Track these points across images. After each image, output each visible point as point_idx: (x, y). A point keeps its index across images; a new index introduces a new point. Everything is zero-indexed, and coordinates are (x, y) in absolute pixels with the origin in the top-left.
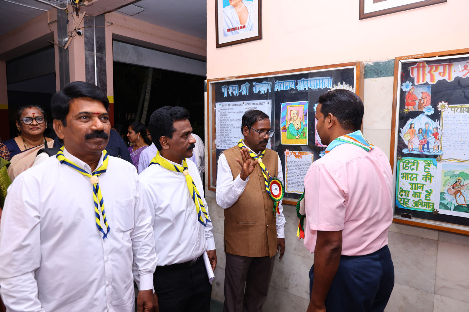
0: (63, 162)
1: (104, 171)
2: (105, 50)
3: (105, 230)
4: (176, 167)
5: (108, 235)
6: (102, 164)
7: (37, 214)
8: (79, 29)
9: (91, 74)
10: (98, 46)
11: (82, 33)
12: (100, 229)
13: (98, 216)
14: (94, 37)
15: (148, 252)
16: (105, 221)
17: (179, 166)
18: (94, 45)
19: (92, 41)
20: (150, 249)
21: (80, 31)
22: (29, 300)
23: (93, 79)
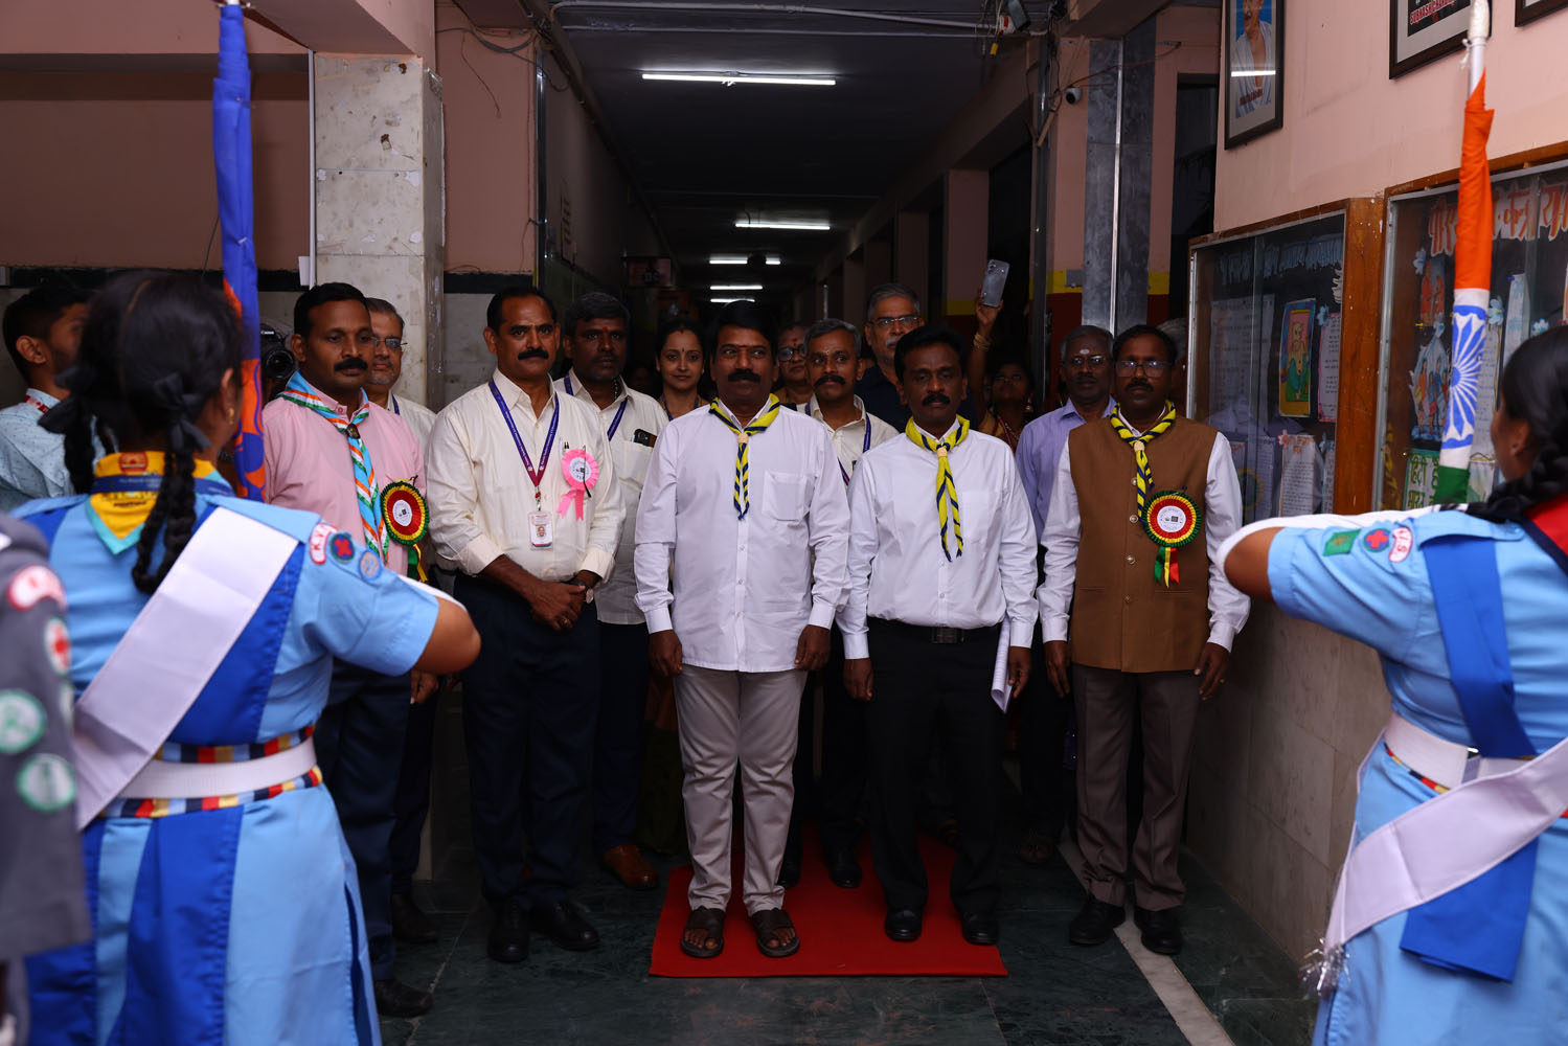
0: (712, 412)
1: (762, 429)
2: (1151, 129)
3: (743, 509)
4: (924, 438)
5: (747, 516)
6: (761, 418)
7: (673, 472)
8: (1071, 86)
9: (1102, 213)
10: (1127, 121)
11: (1077, 97)
12: (738, 507)
13: (737, 487)
14: (1116, 98)
15: (828, 569)
16: (746, 494)
17: (931, 438)
18: (1115, 122)
19: (1111, 112)
20: (834, 566)
21: (1073, 91)
22: (656, 575)
23: (1107, 223)
